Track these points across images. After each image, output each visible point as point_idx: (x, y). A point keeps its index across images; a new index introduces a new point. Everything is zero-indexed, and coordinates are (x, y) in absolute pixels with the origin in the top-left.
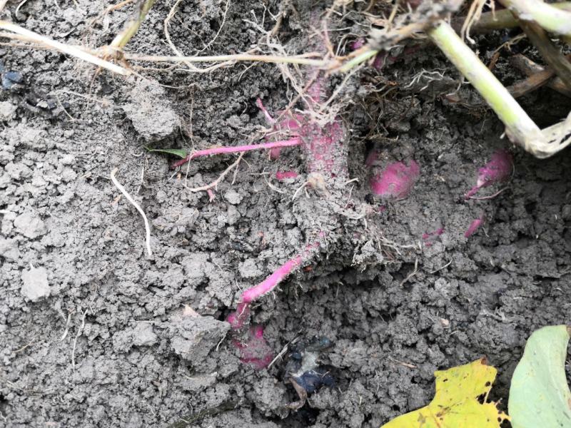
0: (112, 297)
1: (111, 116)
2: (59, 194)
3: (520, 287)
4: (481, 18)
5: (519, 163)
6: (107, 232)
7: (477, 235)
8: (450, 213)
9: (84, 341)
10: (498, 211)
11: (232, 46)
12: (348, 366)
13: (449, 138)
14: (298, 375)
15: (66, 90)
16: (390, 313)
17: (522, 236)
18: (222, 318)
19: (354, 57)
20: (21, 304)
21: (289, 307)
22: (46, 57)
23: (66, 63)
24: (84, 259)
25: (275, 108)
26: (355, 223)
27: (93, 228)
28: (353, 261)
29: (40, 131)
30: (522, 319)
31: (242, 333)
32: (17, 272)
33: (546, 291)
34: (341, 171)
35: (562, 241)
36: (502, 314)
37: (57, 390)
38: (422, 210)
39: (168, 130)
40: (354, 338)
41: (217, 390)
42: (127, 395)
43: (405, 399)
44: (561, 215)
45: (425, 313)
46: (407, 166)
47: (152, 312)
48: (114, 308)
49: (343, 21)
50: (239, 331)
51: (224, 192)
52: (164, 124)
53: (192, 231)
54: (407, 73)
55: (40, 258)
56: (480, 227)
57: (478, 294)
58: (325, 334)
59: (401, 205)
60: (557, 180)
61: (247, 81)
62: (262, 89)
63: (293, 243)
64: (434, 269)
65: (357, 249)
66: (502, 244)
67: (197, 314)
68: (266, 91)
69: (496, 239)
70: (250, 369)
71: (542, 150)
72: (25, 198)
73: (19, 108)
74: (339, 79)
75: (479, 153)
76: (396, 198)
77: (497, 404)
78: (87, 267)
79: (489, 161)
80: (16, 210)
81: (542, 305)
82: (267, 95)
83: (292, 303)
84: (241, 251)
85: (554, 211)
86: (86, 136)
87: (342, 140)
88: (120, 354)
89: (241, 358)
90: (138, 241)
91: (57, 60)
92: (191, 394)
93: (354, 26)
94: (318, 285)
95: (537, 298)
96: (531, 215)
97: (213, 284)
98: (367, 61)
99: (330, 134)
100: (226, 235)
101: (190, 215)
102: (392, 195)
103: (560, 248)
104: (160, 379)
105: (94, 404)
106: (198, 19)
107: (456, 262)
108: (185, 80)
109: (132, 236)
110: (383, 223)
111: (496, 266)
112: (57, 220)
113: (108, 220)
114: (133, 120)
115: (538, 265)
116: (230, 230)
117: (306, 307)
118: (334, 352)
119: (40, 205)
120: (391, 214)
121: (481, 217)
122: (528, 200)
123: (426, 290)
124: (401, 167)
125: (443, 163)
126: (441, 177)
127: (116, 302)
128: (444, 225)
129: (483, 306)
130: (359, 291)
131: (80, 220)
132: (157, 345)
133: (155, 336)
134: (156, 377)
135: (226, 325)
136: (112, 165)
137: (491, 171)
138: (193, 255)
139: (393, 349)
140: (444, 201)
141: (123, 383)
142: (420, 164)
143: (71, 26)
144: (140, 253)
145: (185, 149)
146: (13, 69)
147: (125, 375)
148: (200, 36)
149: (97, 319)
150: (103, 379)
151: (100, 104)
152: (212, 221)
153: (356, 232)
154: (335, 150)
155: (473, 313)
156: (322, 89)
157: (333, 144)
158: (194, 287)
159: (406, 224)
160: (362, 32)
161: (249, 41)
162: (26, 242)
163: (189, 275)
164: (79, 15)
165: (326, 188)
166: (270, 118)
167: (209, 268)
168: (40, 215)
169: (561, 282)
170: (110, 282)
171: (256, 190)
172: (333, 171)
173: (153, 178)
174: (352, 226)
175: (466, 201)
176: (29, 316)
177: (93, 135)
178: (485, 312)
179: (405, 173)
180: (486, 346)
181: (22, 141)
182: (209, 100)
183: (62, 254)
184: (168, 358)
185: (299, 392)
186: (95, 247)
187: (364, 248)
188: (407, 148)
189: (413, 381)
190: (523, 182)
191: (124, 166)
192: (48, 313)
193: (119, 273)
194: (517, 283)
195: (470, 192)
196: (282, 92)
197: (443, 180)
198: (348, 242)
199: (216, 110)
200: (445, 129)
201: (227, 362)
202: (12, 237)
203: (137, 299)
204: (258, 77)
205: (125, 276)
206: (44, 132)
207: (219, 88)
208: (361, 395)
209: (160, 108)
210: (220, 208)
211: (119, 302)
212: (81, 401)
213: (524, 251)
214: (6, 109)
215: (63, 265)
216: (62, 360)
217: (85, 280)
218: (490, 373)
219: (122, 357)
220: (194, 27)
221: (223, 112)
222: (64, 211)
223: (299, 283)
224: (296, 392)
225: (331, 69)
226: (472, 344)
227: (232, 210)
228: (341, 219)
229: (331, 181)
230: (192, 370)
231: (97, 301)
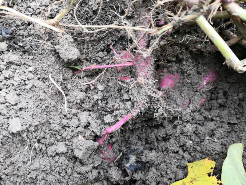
0: (48, 131)
1: (50, 50)
2: (26, 85)
3: (222, 127)
4: (217, 13)
5: (220, 75)
6: (47, 102)
7: (203, 105)
8: (193, 96)
9: (34, 151)
10: (211, 95)
11: (101, 22)
12: (149, 161)
13: (192, 64)
14: (128, 165)
15: (30, 38)
16: (167, 138)
17: (221, 106)
18: (94, 140)
19: (163, 28)
20: (8, 134)
21: (123, 136)
22: (22, 23)
23: (31, 26)
24: (36, 114)
25: (118, 49)
26: (157, 99)
27: (41, 100)
28: (154, 116)
29: (18, 56)
30: (223, 141)
31: (104, 147)
32: (6, 120)
33: (232, 129)
34: (150, 77)
35: (238, 108)
36: (215, 139)
37: (24, 173)
38: (181, 95)
39: (75, 57)
40: (151, 149)
41: (92, 172)
42: (54, 175)
43: (174, 175)
44: (238, 97)
45: (182, 138)
46: (175, 76)
47: (65, 138)
48: (48, 136)
49: (155, 13)
50: (102, 146)
51: (97, 85)
52: (73, 54)
53: (82, 102)
54: (180, 36)
55: (16, 113)
56: (205, 102)
57: (204, 130)
58: (139, 147)
59: (173, 92)
60: (235, 83)
61: (106, 37)
62: (113, 41)
63: (129, 108)
64: (186, 120)
65: (156, 110)
66: (213, 109)
67: (84, 139)
68: (114, 42)
69: (211, 107)
70: (106, 163)
71: (241, 70)
72: (10, 86)
73: (9, 46)
74: (153, 38)
75: (204, 71)
76: (170, 89)
77: (216, 177)
78: (37, 118)
79: (208, 74)
80: (6, 92)
81: (231, 135)
82: (115, 44)
83: (124, 134)
84: (105, 111)
85: (235, 95)
86: (38, 59)
87: (152, 64)
88: (50, 157)
89: (102, 158)
90: (59, 106)
91: (27, 25)
92: (81, 174)
93: (160, 15)
94: (137, 126)
95: (228, 132)
96: (225, 97)
97: (92, 126)
98: (169, 30)
99: (147, 61)
100: (98, 104)
101: (82, 95)
102: (168, 88)
103: (237, 111)
104: (68, 168)
105: (40, 179)
106: (87, 9)
107: (196, 116)
108: (81, 36)
109: (56, 104)
110: (165, 100)
111: (211, 118)
112: (24, 96)
113: (47, 97)
114: (60, 52)
115: (229, 118)
116: (99, 102)
117: (130, 136)
118: (142, 155)
119: (17, 90)
120: (168, 96)
121: (205, 97)
122: (224, 91)
123: (183, 128)
124: (172, 76)
125: (189, 75)
126: (189, 81)
127: (49, 133)
128: (190, 101)
129: (206, 135)
130: (153, 129)
131: (35, 96)
132: (67, 153)
133: (66, 149)
134: (66, 167)
135: (97, 144)
136: (49, 72)
137: (209, 78)
138: (82, 113)
139: (168, 154)
140: (190, 91)
141: (52, 170)
142: (180, 75)
143: (34, 10)
144: (60, 112)
145: (80, 66)
146: (7, 28)
147: (53, 166)
148: (88, 17)
149: (41, 141)
150: (43, 168)
151: (47, 45)
152: (91, 97)
153: (156, 103)
154: (149, 68)
155: (202, 138)
156: (145, 41)
157: (148, 65)
158: (83, 127)
159: (175, 100)
160: (163, 18)
161: (108, 20)
162: (10, 106)
163: (81, 121)
164: (37, 5)
165: (145, 84)
166: (116, 54)
167: (90, 119)
168: (17, 94)
169: (238, 125)
170: (47, 124)
171: (110, 85)
172: (148, 77)
173: (66, 78)
174: (155, 100)
175: (199, 91)
176: (11, 140)
177: (42, 58)
178: (208, 138)
179: (174, 79)
180: (209, 152)
181: (10, 60)
182: (90, 45)
183: (26, 112)
184: (71, 158)
185: (128, 173)
186: (41, 109)
187: (159, 110)
188: (175, 68)
189: (177, 168)
190: (222, 83)
191: (54, 73)
192: (20, 138)
193: (51, 120)
194: (220, 126)
195: (201, 87)
196: (121, 42)
198: (152, 108)
199: (93, 50)
200: (190, 60)
201: (97, 160)
202: (4, 104)
203: (58, 132)
204: (111, 36)
205: (53, 122)
206: (20, 57)
207: (95, 40)
208: (155, 173)
209: (72, 48)
210: (95, 92)
211: (50, 134)
212: (34, 178)
213: (223, 112)
214: (3, 46)
215: (27, 116)
216: (26, 159)
217: (37, 123)
218: (213, 164)
219: (51, 158)
220: (86, 13)
221: (96, 50)
222: (28, 92)
223: (130, 125)
224: (127, 173)
225: (153, 33)
226: (202, 151)
227: (100, 93)
228: (150, 97)
229: (147, 81)
230: (82, 163)
231: (41, 133)
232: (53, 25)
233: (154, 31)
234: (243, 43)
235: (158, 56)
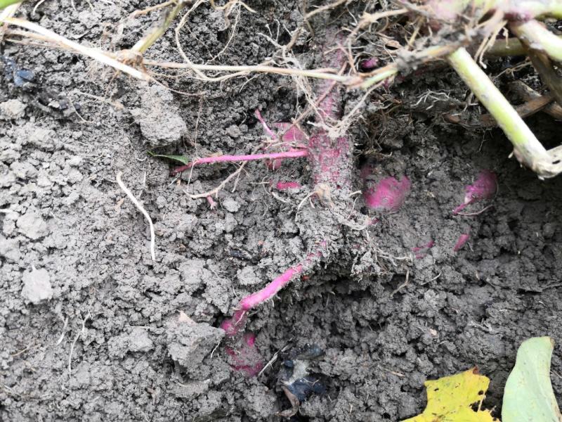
0: (110, 302)
1: (119, 119)
2: (63, 195)
3: (504, 300)
4: (496, 44)
5: (502, 182)
6: (109, 235)
7: (463, 249)
8: (439, 227)
9: (79, 346)
10: (482, 228)
11: (236, 57)
12: (338, 374)
13: (439, 156)
14: (290, 383)
15: (76, 90)
16: (379, 323)
17: (503, 251)
18: (215, 325)
19: (376, 74)
20: (21, 306)
21: (280, 316)
22: (59, 58)
23: (79, 65)
24: (85, 262)
25: (272, 120)
26: (358, 234)
27: (96, 230)
28: (352, 271)
29: (50, 131)
30: (508, 331)
31: (236, 340)
32: (18, 274)
33: (528, 304)
34: (345, 183)
35: (543, 257)
36: (489, 325)
37: (53, 396)
38: (413, 224)
39: (175, 136)
40: (343, 347)
41: (209, 397)
42: (122, 402)
43: (395, 407)
44: (542, 233)
45: (415, 324)
46: (399, 182)
47: (149, 318)
48: (110, 313)
49: (358, 40)
50: (233, 338)
51: (223, 200)
52: (172, 130)
53: (189, 237)
54: (412, 93)
55: (41, 260)
56: (467, 242)
57: (465, 306)
58: (315, 343)
59: (395, 218)
60: (537, 200)
61: (247, 92)
62: (261, 100)
63: (294, 252)
64: (424, 281)
65: (356, 259)
66: (486, 259)
67: (192, 321)
68: (265, 103)
69: (480, 254)
70: (240, 376)
71: (548, 170)
72: (28, 198)
73: (28, 107)
74: (353, 96)
75: (467, 172)
76: (389, 211)
77: (491, 411)
78: (88, 270)
79: (475, 180)
80: (19, 210)
81: (524, 318)
82: (265, 107)
83: (283, 312)
84: (239, 259)
85: (536, 229)
86: (93, 138)
87: (349, 153)
88: (115, 360)
89: (232, 366)
90: (137, 245)
91: (69, 61)
92: (183, 401)
93: (368, 45)
94: (312, 294)
95: (519, 311)
96: (512, 232)
97: (211, 291)
98: (387, 78)
99: (338, 147)
100: (225, 243)
101: (189, 221)
102: (385, 209)
103: (540, 264)
104: (154, 385)
105: (91, 410)
106: (205, 29)
107: (445, 275)
108: (190, 88)
109: (131, 240)
110: (377, 235)
111: (481, 280)
112: (60, 222)
113: (110, 223)
114: (141, 124)
115: (521, 280)
116: (228, 237)
117: (296, 316)
118: (324, 361)
119: (43, 206)
120: (384, 226)
121: (468, 232)
122: (511, 218)
123: (417, 301)
124: (394, 182)
125: (433, 180)
126: (431, 193)
127: (113, 306)
128: (434, 239)
129: (470, 317)
130: (349, 301)
131: (83, 222)
132: (152, 351)
133: (151, 342)
134: (150, 383)
135: (221, 332)
136: (117, 168)
137: (477, 189)
138: (189, 261)
139: (382, 358)
140: (433, 216)
141: (117, 390)
142: (411, 180)
143: (86, 28)
144: (139, 258)
145: (185, 155)
146: (24, 67)
147: (119, 381)
148: (207, 46)
149: (93, 324)
150: (98, 386)
151: (113, 107)
152: (210, 227)
153: (356, 243)
154: (341, 163)
155: (460, 324)
156: (334, 103)
157: (340, 157)
158: (191, 293)
159: (399, 237)
160: (375, 51)
161: (252, 54)
162: (27, 243)
163: (187, 281)
164: (93, 18)
165: (332, 199)
166: (268, 130)
167: (206, 274)
168: (43, 215)
169: (542, 296)
170: (108, 286)
171: (253, 199)
172: (338, 183)
173: (154, 183)
174: (354, 236)
175: (454, 217)
176: (28, 319)
177: (100, 137)
178: (472, 323)
179: (397, 188)
180: (474, 356)
181: (31, 140)
182: (210, 109)
183: (64, 256)
184: (161, 365)
185: (291, 401)
186: (97, 250)
187: (363, 258)
188: (400, 165)
189: (402, 390)
190: (506, 200)
191: (128, 170)
192: (48, 316)
193: (118, 277)
194: (502, 296)
195: (458, 208)
196: (279, 105)
197: (433, 196)
198: (347, 252)
199: (216, 119)
200: (435, 147)
201: (219, 369)
202: (13, 237)
203: (134, 304)
204: (258, 89)
205: (123, 280)
206: (53, 133)
207: (221, 98)
208: (352, 403)
209: (169, 114)
210: (218, 215)
211: (116, 307)
212: (77, 408)
213: (507, 266)
214: (15, 107)
215: (64, 267)
216: (59, 365)
217: (86, 283)
218: (484, 383)
219: (117, 363)
220: (202, 37)
221: (224, 121)
222: (67, 213)
223: (296, 291)
224: (288, 400)
225: (353, 85)
226: (460, 354)
227: (230, 218)
228: (344, 229)
229: (337, 192)
230: (186, 376)
231: (95, 305)
232: (130, 63)
233: (354, 80)
234: (554, 112)
235: (362, 137)
